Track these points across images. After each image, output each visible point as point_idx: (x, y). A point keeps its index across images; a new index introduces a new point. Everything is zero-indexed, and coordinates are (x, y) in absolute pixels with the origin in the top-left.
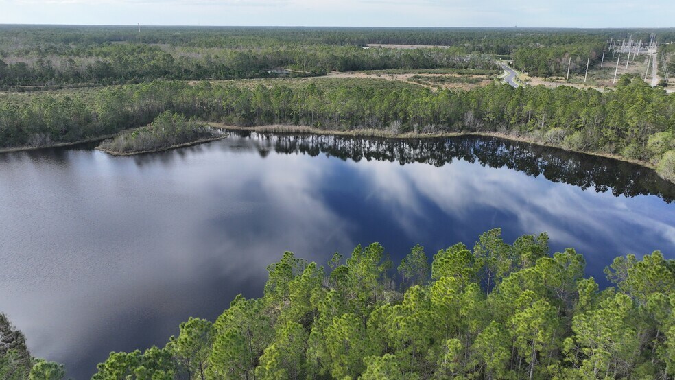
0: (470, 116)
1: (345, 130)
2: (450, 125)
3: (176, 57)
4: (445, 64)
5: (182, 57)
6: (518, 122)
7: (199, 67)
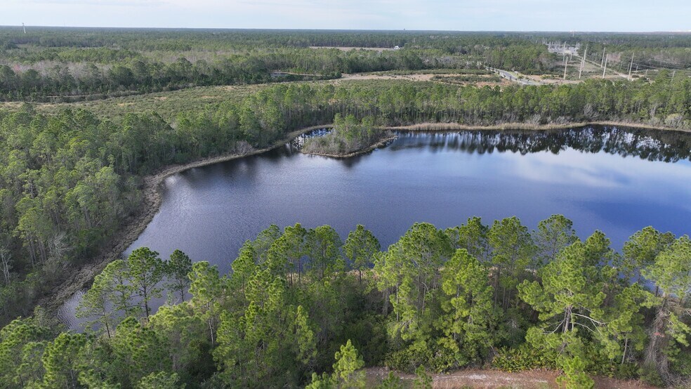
0: (588, 108)
1: (488, 125)
2: (574, 116)
3: (193, 61)
4: (434, 63)
5: (199, 62)
6: (629, 112)
7: (217, 71)
